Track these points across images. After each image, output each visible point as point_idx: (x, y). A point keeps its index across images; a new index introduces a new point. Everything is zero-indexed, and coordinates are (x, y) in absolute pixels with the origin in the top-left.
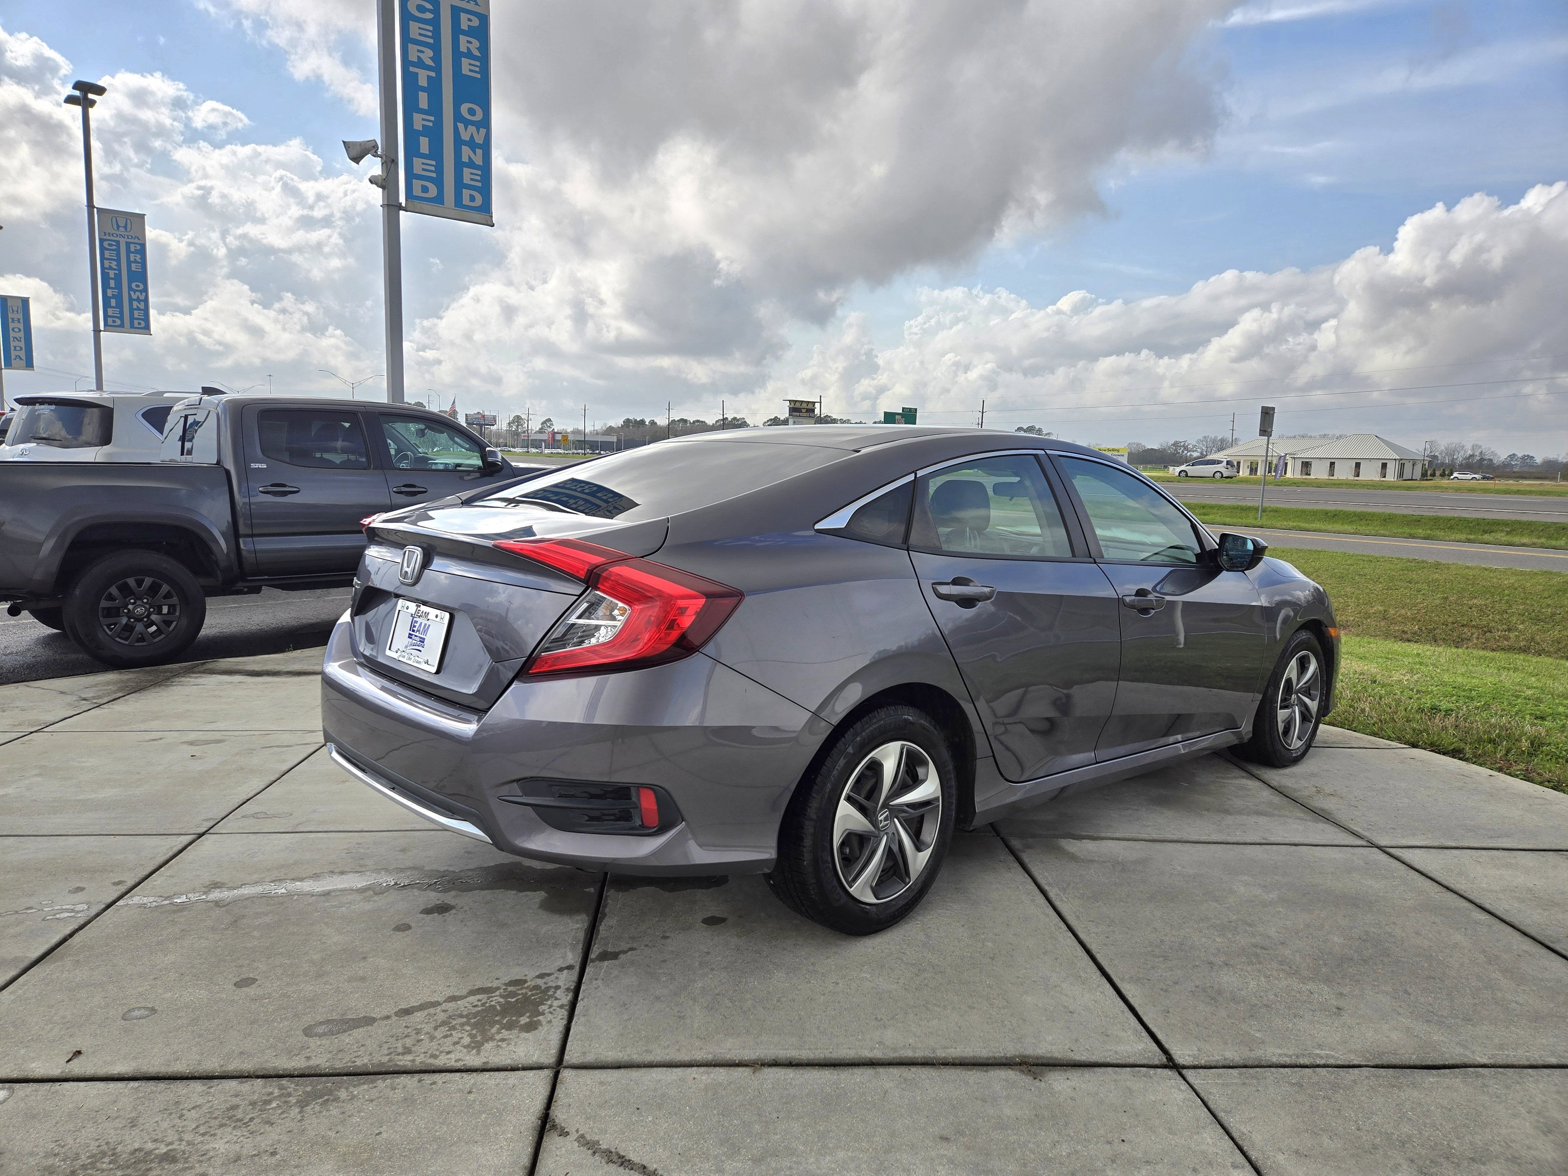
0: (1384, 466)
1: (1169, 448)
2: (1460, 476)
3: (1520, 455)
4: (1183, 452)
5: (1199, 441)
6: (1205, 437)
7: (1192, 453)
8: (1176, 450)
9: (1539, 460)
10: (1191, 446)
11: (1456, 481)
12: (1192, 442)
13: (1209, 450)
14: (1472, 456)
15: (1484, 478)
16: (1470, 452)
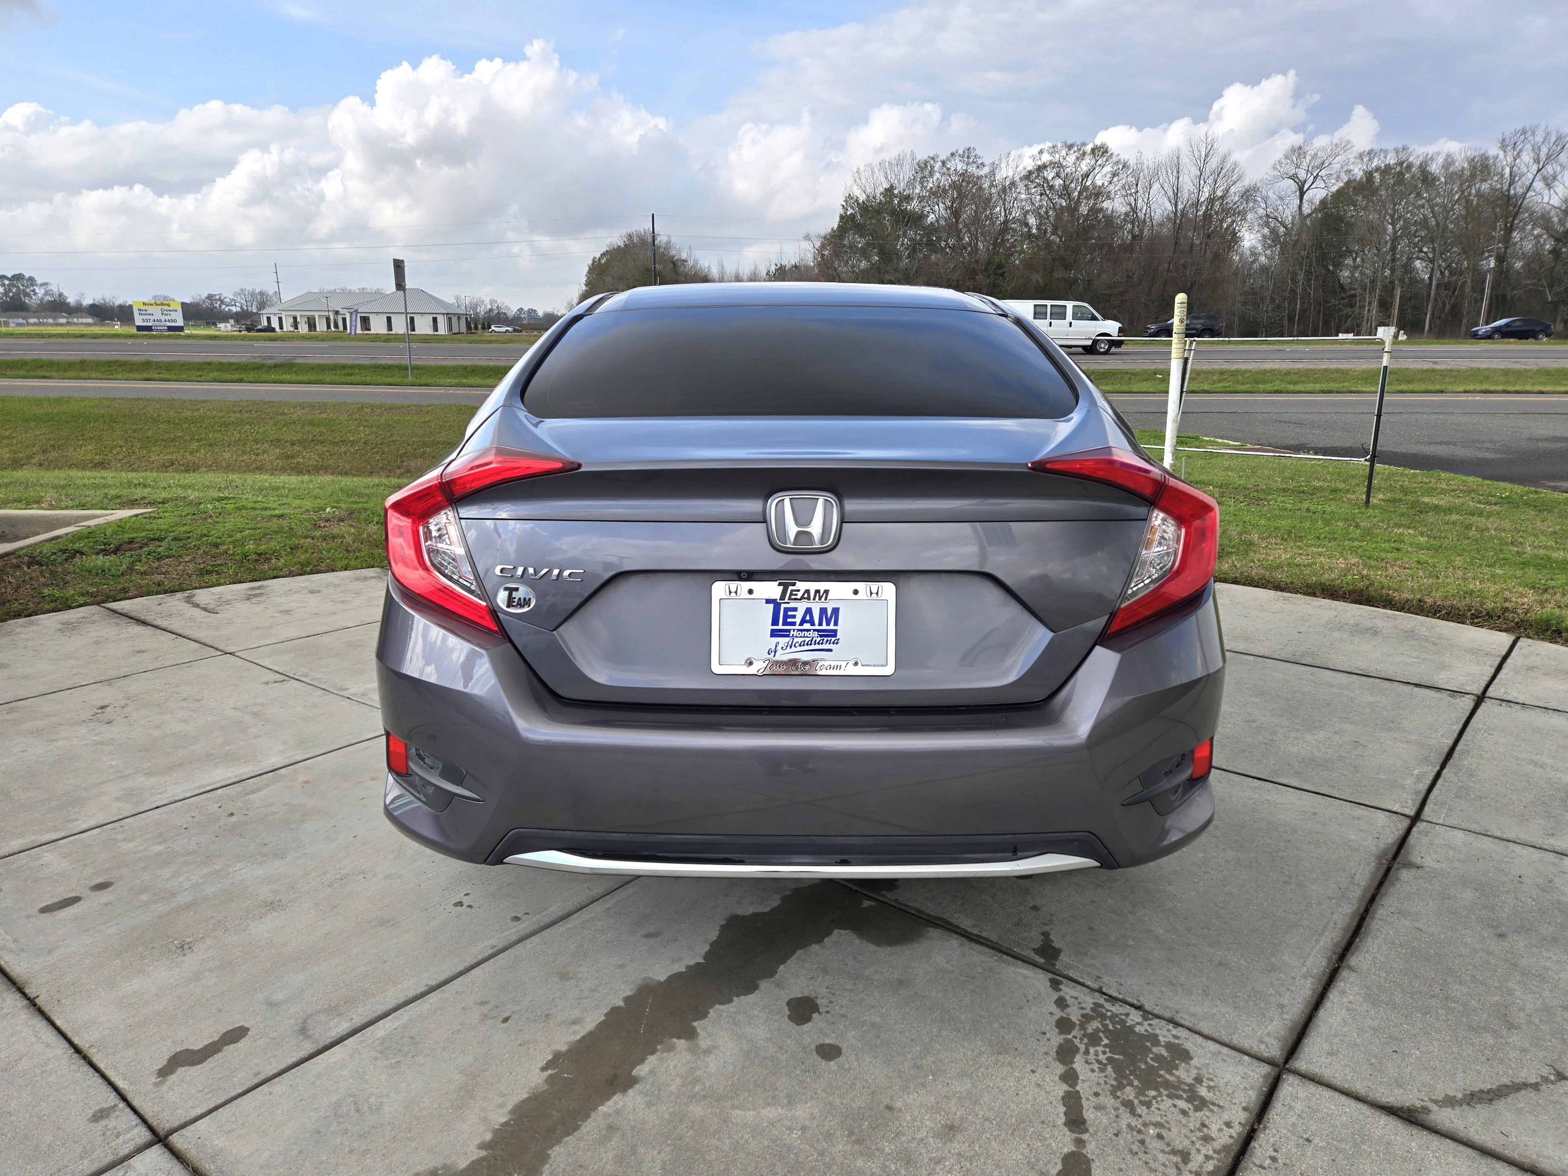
0: (435, 320)
1: (204, 302)
2: (497, 329)
3: (526, 309)
4: (220, 306)
5: (235, 294)
6: (242, 290)
7: (231, 308)
8: (212, 304)
9: (540, 314)
10: (227, 300)
11: (493, 333)
12: (228, 295)
13: (249, 304)
14: (491, 310)
15: (515, 330)
16: (489, 307)
